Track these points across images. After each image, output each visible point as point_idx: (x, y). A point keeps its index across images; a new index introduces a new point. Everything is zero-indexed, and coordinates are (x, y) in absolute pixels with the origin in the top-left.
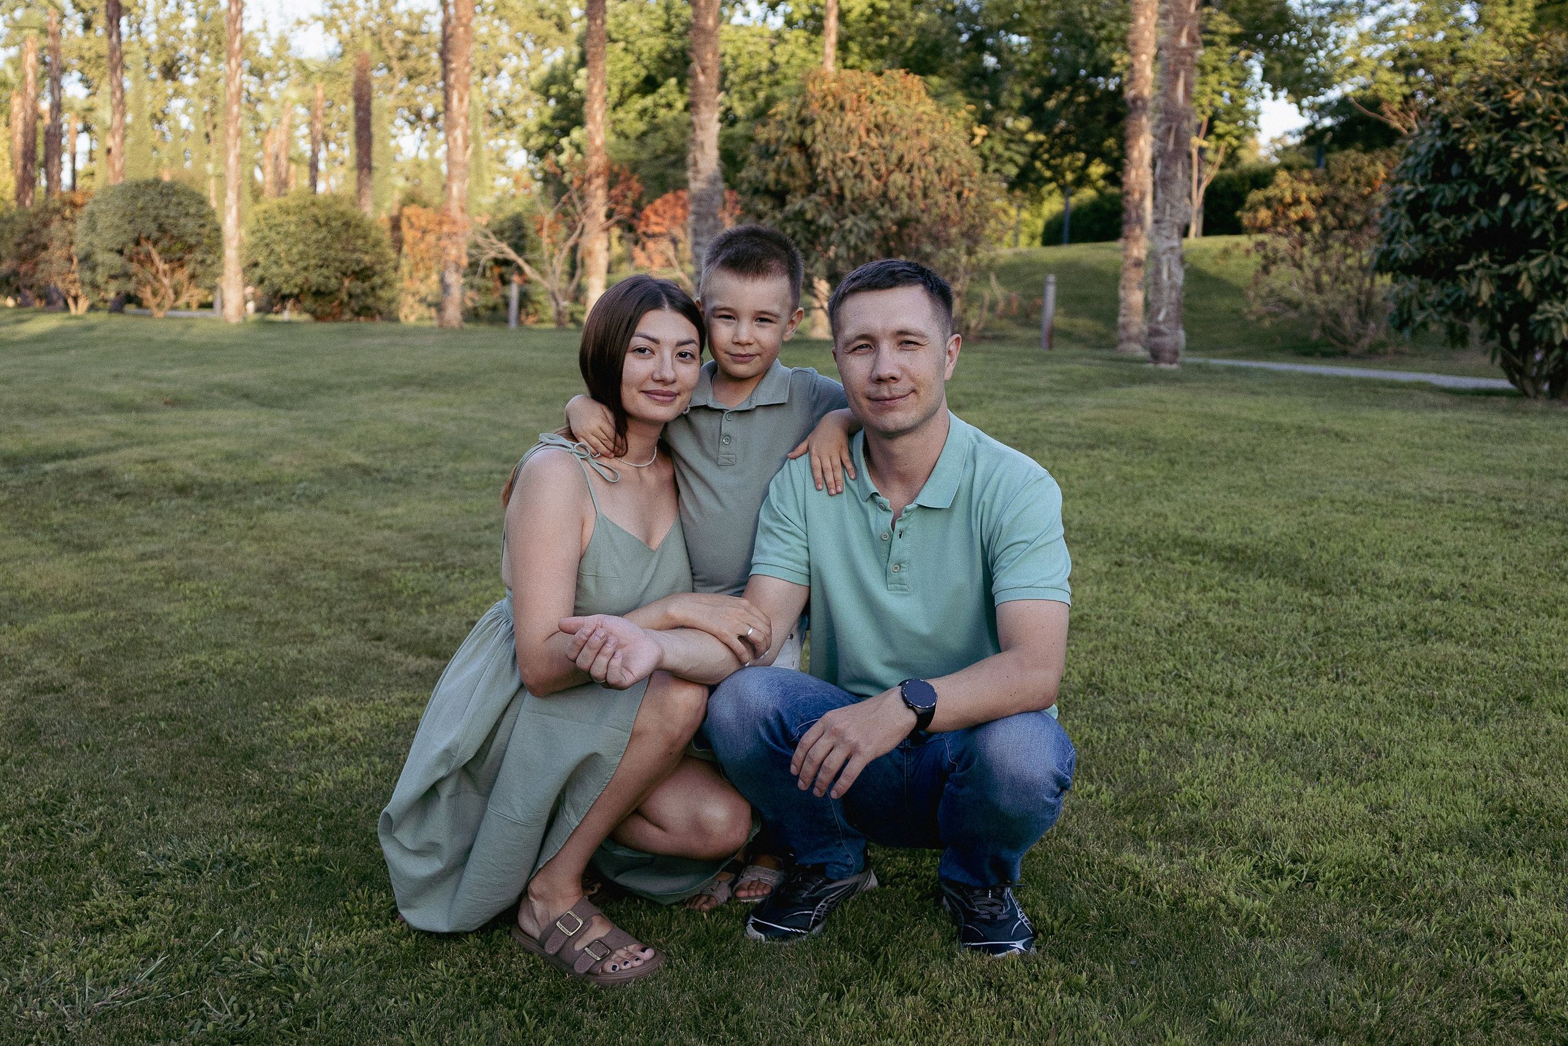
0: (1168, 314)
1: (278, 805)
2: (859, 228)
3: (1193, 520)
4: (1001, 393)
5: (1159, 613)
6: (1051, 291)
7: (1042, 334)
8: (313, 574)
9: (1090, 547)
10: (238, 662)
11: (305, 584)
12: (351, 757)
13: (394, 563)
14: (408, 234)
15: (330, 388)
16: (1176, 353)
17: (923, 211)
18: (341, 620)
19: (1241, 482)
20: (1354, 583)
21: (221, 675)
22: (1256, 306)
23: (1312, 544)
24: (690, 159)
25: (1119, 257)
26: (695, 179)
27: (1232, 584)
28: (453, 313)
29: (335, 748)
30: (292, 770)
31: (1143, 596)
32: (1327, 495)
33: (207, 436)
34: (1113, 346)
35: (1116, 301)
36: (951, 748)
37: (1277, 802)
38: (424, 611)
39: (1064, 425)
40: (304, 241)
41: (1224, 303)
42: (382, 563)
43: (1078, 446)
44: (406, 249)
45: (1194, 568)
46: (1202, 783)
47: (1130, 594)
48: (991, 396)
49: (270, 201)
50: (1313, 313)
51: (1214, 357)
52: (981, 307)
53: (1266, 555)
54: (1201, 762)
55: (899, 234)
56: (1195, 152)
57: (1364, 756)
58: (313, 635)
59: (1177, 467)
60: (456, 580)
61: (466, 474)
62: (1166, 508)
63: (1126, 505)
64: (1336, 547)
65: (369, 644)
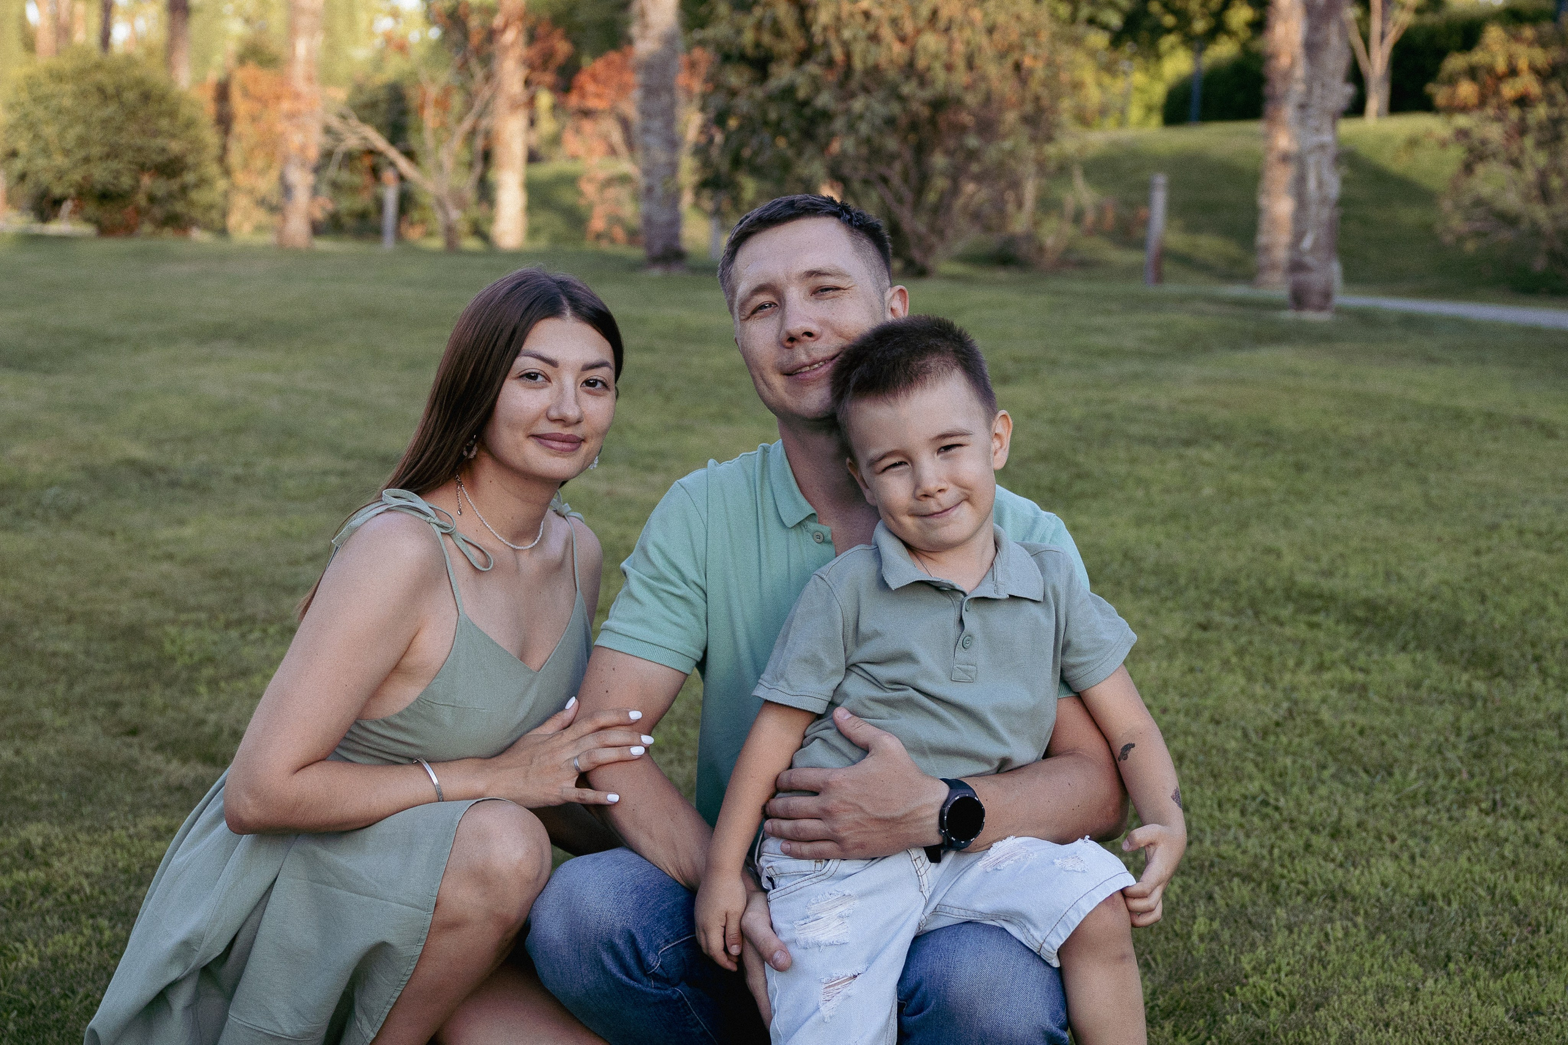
0: (1317, 240)
2: (872, 111)
3: (1317, 559)
4: (1069, 357)
5: (1250, 705)
6: (1159, 199)
7: (1147, 257)
8: (52, 630)
9: (1166, 599)
11: (38, 646)
12: (70, 919)
13: (170, 614)
14: (241, 105)
15: (107, 340)
16: (1328, 295)
17: (966, 88)
18: (83, 703)
19: (1394, 500)
20: (1537, 659)
22: (1457, 223)
23: (1483, 599)
24: (635, 8)
25: (1259, 146)
26: (643, 36)
27: (1361, 660)
28: (297, 226)
29: (48, 903)
31: (1231, 678)
32: (1515, 522)
34: (1250, 277)
35: (1255, 212)
37: (1381, 1002)
38: (202, 689)
39: (1152, 409)
40: (86, 122)
41: (1409, 216)
42: (153, 612)
43: (1168, 441)
44: (239, 127)
45: (1311, 634)
46: (1279, 970)
47: (1214, 673)
48: (1053, 362)
49: (45, 58)
50: (1536, 231)
51: (1394, 295)
52: (1062, 217)
53: (1416, 614)
54: (1280, 939)
55: (933, 121)
57: (1516, 930)
58: (40, 726)
59: (1307, 476)
60: (254, 642)
61: (290, 476)
62: (1281, 540)
63: (1226, 535)
64: (1516, 603)
65: (118, 742)
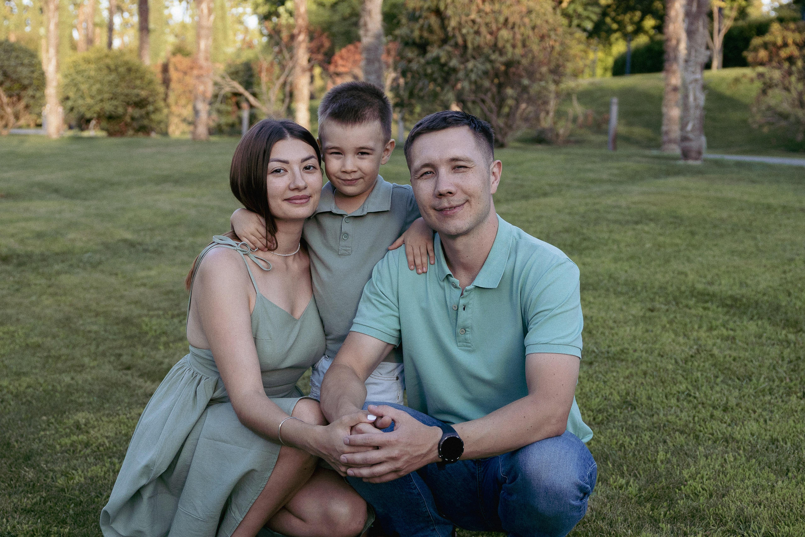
0: (694, 126)
1: (44, 495)
2: (477, 68)
3: (705, 277)
4: (576, 183)
5: (677, 347)
6: (615, 110)
7: (609, 138)
8: (89, 320)
9: (632, 297)
10: (29, 387)
11: (82, 328)
12: (99, 459)
13: (145, 312)
14: (174, 75)
15: (112, 184)
16: (699, 153)
17: (522, 56)
18: (104, 354)
19: (741, 248)
21: (16, 396)
22: (758, 118)
23: (789, 294)
24: (362, 22)
25: (662, 84)
26: (366, 36)
27: (731, 325)
28: (202, 130)
29: (88, 451)
30: (57, 468)
31: (667, 334)
33: (27, 220)
34: (658, 146)
35: (660, 115)
36: (503, 466)
37: (756, 493)
38: (161, 347)
39: (618, 207)
40: (101, 82)
41: (736, 116)
42: (136, 311)
43: (627, 222)
44: (173, 85)
45: (705, 313)
46: (702, 478)
47: (658, 332)
48: (568, 186)
49: (82, 53)
50: (798, 122)
51: (728, 153)
52: (567, 120)
53: (757, 302)
54: (702, 462)
55: (506, 72)
56: (716, 11)
58: (83, 366)
59: (697, 237)
62: (686, 268)
63: (659, 266)
65: (121, 373)
